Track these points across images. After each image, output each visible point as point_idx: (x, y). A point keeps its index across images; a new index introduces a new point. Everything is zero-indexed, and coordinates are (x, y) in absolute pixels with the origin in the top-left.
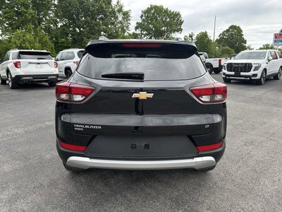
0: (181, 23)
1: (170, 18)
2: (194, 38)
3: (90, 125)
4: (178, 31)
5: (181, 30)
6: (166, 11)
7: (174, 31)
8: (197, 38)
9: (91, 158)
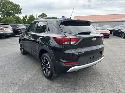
0: (21, 10)
1: (14, 7)
2: (27, 17)
3: (80, 53)
4: (19, 13)
5: (21, 13)
6: (11, 3)
7: (17, 13)
8: (29, 17)
9: (80, 65)
